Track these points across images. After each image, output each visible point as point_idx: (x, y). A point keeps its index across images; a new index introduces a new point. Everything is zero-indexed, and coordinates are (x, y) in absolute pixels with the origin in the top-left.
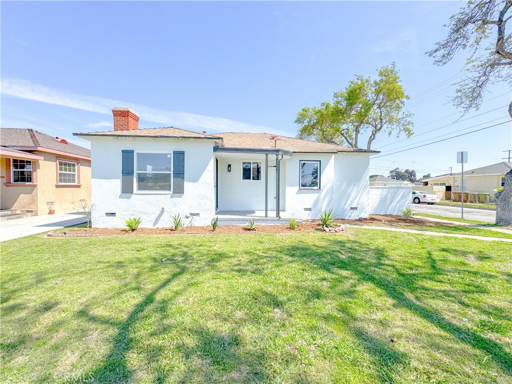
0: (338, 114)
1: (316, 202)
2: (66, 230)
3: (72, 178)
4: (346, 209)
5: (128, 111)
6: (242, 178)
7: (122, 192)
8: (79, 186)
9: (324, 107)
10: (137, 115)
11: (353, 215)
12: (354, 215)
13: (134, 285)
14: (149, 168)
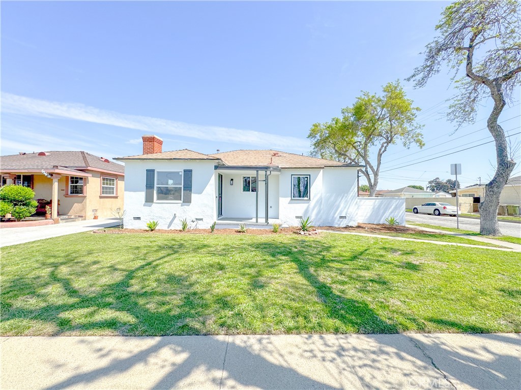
0: (346, 129)
1: (306, 211)
2: (105, 229)
3: (111, 190)
4: (336, 218)
5: (154, 138)
6: (242, 190)
7: (146, 202)
8: (116, 197)
9: (334, 122)
10: (161, 139)
11: (342, 223)
12: (344, 223)
13: (142, 258)
14: (171, 182)
